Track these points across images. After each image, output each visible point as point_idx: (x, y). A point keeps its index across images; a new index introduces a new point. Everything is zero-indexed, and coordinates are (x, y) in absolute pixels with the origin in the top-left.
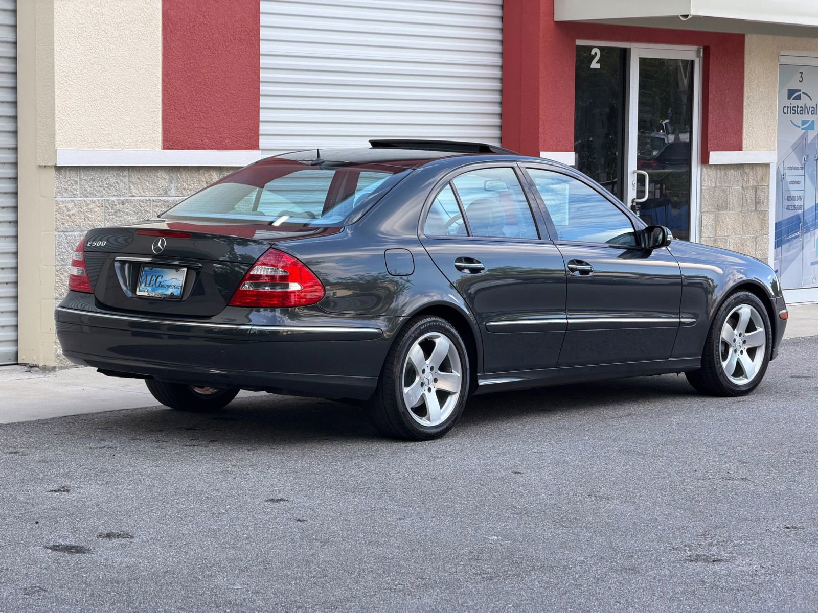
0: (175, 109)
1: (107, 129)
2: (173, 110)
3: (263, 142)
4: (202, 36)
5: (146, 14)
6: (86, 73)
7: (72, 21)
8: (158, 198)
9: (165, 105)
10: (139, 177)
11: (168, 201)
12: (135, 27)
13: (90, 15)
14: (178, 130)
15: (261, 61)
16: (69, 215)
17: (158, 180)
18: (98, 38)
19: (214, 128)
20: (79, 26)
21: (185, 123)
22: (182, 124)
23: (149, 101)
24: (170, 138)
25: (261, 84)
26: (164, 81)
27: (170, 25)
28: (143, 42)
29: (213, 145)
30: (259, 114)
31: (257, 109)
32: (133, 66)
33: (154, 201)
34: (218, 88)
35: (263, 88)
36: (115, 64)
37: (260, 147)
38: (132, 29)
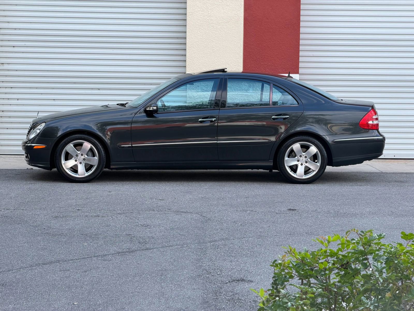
0: (250, 57)
1: (213, 65)
2: (249, 57)
3: (301, 71)
4: (266, 27)
5: (235, 19)
6: (203, 43)
7: (196, 23)
8: (243, 93)
9: (245, 56)
10: (233, 85)
11: (248, 95)
12: (229, 24)
13: (205, 20)
14: (252, 66)
15: (300, 36)
16: (194, 99)
17: (242, 86)
18: (209, 29)
19: (272, 65)
20: (199, 25)
21: (256, 63)
22: (254, 63)
23: (236, 54)
24: (248, 69)
25: (300, 46)
26: (244, 46)
27: (248, 23)
28: (233, 30)
29: (272, 72)
30: (299, 59)
31: (298, 56)
32: (227, 40)
33: (240, 94)
34: (275, 48)
35: (301, 48)
36: (218, 39)
37: (299, 73)
38: (227, 25)
